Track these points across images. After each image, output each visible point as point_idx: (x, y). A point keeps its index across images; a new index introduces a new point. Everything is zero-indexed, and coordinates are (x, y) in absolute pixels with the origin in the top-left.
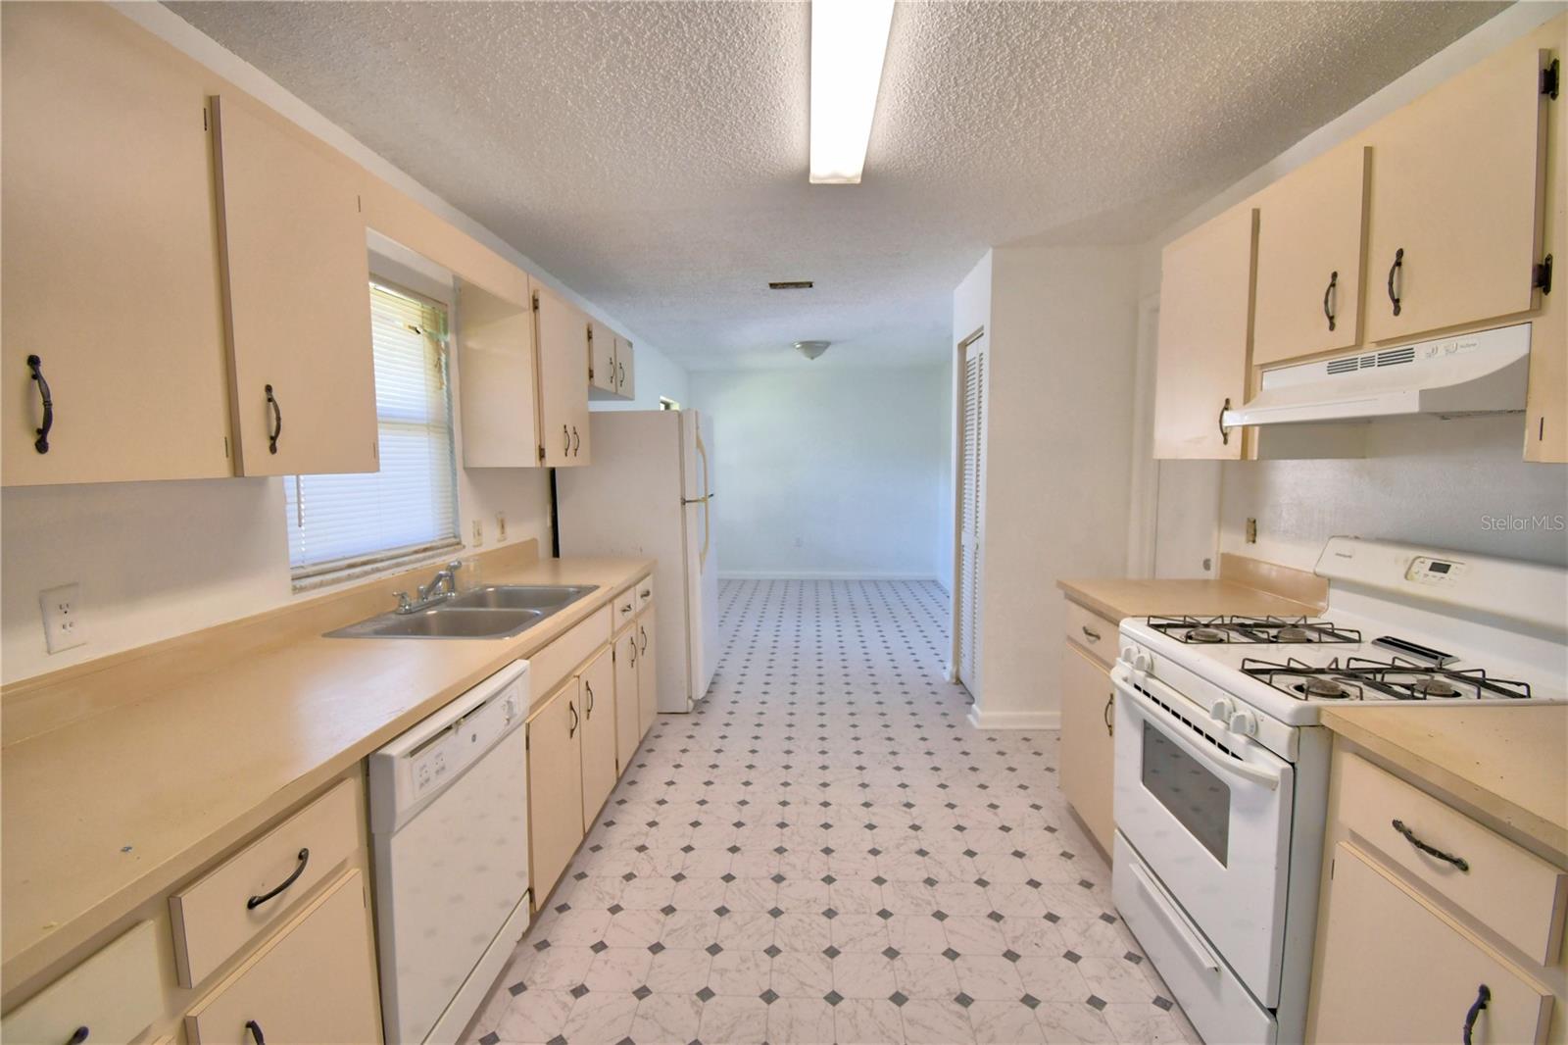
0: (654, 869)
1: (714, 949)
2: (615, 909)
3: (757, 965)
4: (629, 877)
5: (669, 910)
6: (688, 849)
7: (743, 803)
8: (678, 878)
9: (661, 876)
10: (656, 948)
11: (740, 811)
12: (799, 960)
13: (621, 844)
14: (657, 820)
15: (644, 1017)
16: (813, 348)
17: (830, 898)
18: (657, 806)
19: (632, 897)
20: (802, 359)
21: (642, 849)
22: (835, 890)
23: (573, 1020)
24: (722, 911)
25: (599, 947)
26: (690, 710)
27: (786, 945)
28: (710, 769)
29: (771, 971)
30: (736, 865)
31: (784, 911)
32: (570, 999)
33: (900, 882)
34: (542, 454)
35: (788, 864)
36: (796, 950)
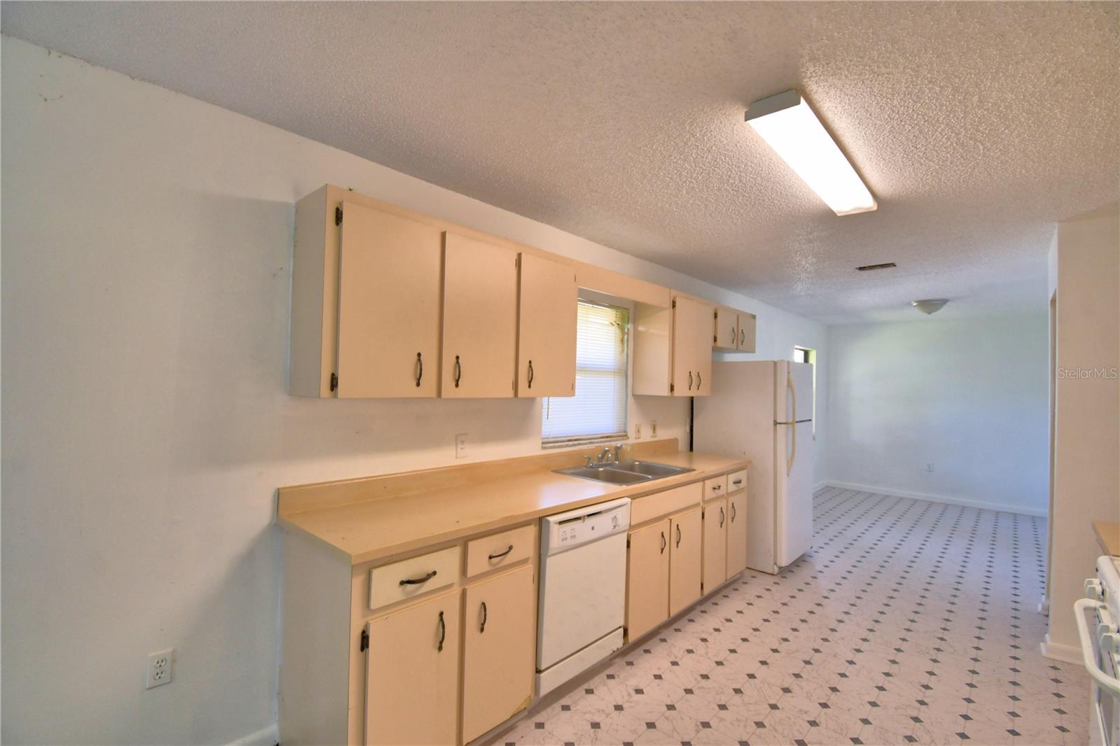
0: (707, 653)
1: (723, 707)
2: (675, 663)
3: (745, 726)
4: (690, 651)
5: (705, 677)
6: (733, 651)
7: (786, 640)
8: (719, 663)
9: (709, 658)
10: (689, 691)
11: (780, 644)
12: (775, 737)
13: (693, 633)
14: (721, 629)
15: (667, 718)
16: (929, 305)
17: (819, 715)
18: (724, 621)
19: (687, 662)
20: (919, 313)
21: (704, 640)
22: (825, 713)
23: (630, 702)
24: (738, 691)
25: (658, 677)
26: (775, 573)
27: (771, 725)
28: (772, 613)
29: (753, 734)
30: (761, 672)
31: (780, 708)
32: (633, 693)
33: (882, 728)
34: (672, 388)
35: (798, 685)
36: (776, 731)
